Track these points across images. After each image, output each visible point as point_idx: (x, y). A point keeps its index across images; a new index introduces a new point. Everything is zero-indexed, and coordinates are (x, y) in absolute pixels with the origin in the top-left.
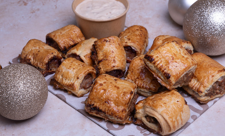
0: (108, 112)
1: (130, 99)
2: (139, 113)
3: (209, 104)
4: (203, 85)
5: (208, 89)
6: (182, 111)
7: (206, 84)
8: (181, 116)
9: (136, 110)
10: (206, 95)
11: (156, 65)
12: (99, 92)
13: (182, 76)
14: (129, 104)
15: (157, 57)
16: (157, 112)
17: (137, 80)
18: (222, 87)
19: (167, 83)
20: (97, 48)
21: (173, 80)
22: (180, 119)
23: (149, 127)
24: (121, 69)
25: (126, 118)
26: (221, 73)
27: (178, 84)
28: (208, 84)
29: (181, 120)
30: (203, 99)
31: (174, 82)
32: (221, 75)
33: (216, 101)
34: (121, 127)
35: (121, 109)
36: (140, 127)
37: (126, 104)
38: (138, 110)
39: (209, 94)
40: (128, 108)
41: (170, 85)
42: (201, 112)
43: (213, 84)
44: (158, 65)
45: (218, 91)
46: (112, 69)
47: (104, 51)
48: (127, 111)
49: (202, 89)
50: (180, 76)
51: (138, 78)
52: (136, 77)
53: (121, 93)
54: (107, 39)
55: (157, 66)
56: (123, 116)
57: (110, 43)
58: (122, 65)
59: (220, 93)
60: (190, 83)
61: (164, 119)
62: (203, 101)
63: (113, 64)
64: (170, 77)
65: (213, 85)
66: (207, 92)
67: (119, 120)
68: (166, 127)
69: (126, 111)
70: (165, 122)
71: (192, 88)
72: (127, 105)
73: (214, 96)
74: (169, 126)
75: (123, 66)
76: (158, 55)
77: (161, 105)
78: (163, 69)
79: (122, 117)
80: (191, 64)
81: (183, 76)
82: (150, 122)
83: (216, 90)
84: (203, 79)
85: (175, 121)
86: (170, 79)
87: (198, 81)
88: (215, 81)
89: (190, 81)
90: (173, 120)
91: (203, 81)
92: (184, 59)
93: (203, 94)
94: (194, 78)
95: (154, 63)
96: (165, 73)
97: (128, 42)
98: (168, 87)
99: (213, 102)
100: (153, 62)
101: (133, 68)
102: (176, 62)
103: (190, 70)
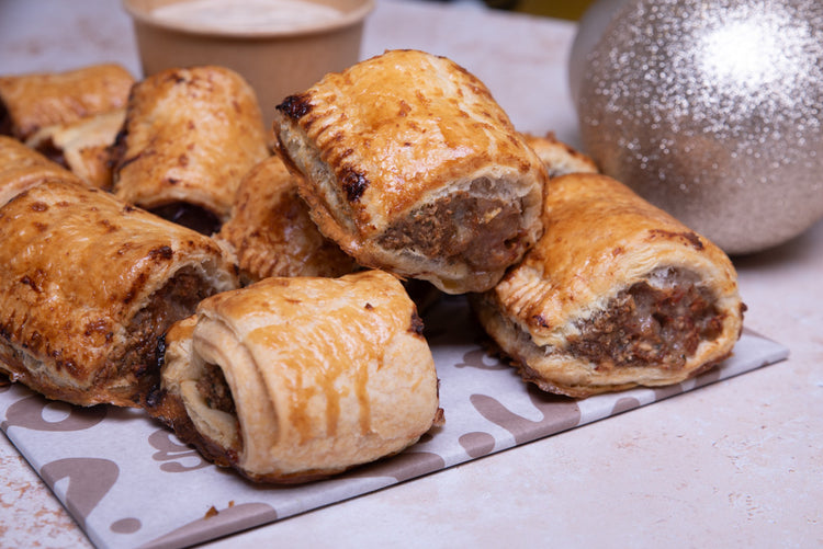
0: (20, 330)
1: (142, 278)
2: (177, 358)
3: (589, 407)
4: (559, 288)
5: (587, 315)
6: (380, 359)
7: (579, 287)
8: (362, 380)
9: (167, 346)
10: (573, 348)
11: (313, 131)
12: (13, 232)
13: (430, 198)
14: (135, 307)
15: (332, 99)
17: (254, 241)
18: (676, 330)
19: (348, 223)
21: (376, 209)
22: (353, 394)
23: (201, 428)
25: (105, 376)
26: (665, 245)
27: (408, 240)
28: (586, 291)
29: (363, 399)
30: (556, 365)
31: (379, 222)
32: (666, 252)
33: (635, 407)
35: (85, 321)
36: (172, 438)
37: (114, 298)
38: (173, 345)
39: (590, 341)
41: (361, 237)
42: (528, 430)
43: (613, 291)
44: (322, 130)
45: (645, 346)
46: (163, 195)
47: (156, 122)
48: (121, 338)
49: (552, 311)
50: (418, 194)
51: (257, 234)
52: (252, 229)
53: (112, 246)
54: (186, 75)
55: (314, 139)
56: (86, 357)
57: (194, 90)
58: (218, 185)
59: (658, 361)
60: (504, 288)
61: (256, 366)
62: (556, 383)
63: (173, 173)
64: (360, 191)
65: (612, 300)
66: (577, 332)
67: (64, 378)
68: (257, 415)
69: (109, 340)
70: (256, 388)
71: (509, 309)
72: (118, 306)
73: (619, 365)
75: (221, 192)
76: (337, 92)
77: (265, 305)
78: (340, 151)
79: (79, 359)
80: (493, 150)
81: (439, 202)
82: (207, 402)
83: (635, 337)
84: (568, 261)
85: (310, 392)
86: (364, 200)
87: (546, 274)
88: (631, 276)
90: (299, 379)
91: (565, 272)
92: (461, 122)
93: (558, 339)
94: (529, 262)
95: (308, 125)
96: (344, 171)
98: (353, 246)
100: (305, 118)
102: (413, 126)
103: (486, 182)
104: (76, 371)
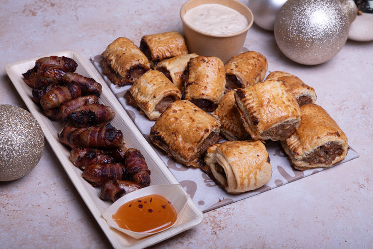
0: (172, 146)
1: (202, 137)
2: (210, 157)
3: (306, 173)
4: (302, 145)
5: (309, 153)
6: (260, 169)
7: (308, 146)
8: (256, 174)
9: (207, 153)
10: (304, 160)
11: (246, 104)
12: (169, 119)
13: (274, 126)
14: (200, 144)
15: (251, 95)
16: (227, 160)
17: (225, 118)
18: (330, 155)
19: (253, 129)
20: (191, 66)
21: (260, 128)
22: (254, 178)
23: (216, 177)
24: (212, 100)
25: (192, 159)
26: (331, 137)
27: (267, 134)
28: (309, 147)
29: (255, 179)
30: (299, 163)
31: (261, 131)
32: (330, 139)
33: (318, 172)
34: (183, 168)
35: (188, 147)
36: (207, 175)
37: (195, 142)
38: (208, 154)
39: (308, 158)
40: (198, 149)
41: (256, 134)
42: (291, 179)
43: (316, 148)
44: (248, 104)
45: (322, 159)
46: (200, 98)
47: (198, 73)
48: (196, 151)
49: (300, 151)
50: (271, 125)
51: (226, 116)
52: (224, 114)
53: (194, 127)
54: (206, 59)
55: (246, 106)
56: (188, 156)
57: (208, 64)
58: (214, 95)
59: (325, 162)
60: (288, 140)
61: (233, 171)
62: (299, 167)
63: (203, 92)
64: (257, 123)
65: (315, 150)
66: (306, 156)
67: (183, 159)
68: (232, 182)
69: (193, 151)
70: (232, 176)
71: (289, 146)
72: (196, 144)
73: (315, 163)
74: (236, 182)
75: (215, 97)
76: (252, 92)
77: (235, 154)
78: (253, 111)
79: (186, 156)
80: (290, 114)
81: (276, 127)
82: (218, 172)
83: (320, 156)
84: (305, 138)
85: (245, 178)
86: (258, 126)
87: (299, 139)
88: (320, 144)
89: (289, 137)
90: (242, 175)
91: (304, 141)
92: (283, 105)
93: (300, 157)
94: (295, 134)
95: (245, 101)
96: (253, 117)
97: (234, 69)
98: (253, 136)
99: (311, 171)
100: (244, 99)
101: (224, 102)
102: (271, 106)
103: (288, 121)
104: (185, 158)
